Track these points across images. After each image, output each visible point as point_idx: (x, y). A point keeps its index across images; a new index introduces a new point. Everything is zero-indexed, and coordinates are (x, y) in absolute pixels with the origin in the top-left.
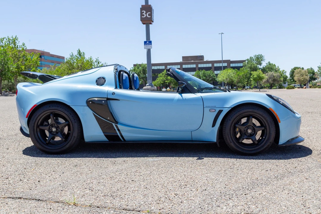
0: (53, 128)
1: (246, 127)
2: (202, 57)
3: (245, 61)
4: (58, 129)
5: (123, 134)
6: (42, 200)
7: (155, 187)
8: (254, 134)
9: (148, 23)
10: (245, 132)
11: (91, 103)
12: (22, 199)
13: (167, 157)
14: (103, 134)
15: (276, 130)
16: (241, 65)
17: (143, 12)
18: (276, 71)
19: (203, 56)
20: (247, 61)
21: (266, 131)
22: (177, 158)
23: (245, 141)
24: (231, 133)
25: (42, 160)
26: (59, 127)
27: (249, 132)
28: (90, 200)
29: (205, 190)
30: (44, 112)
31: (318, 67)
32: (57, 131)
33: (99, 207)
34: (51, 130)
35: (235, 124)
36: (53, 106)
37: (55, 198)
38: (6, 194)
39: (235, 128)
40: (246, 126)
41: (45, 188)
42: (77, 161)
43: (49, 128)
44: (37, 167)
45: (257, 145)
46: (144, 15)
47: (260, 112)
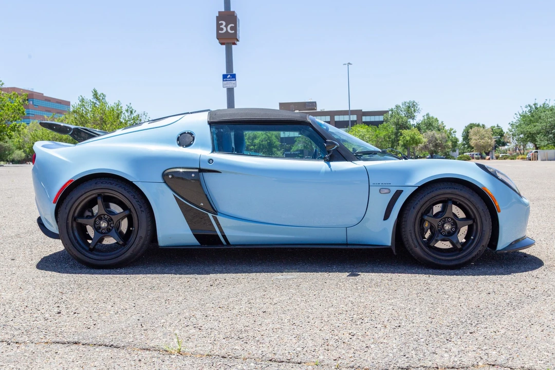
0: (101, 222)
1: (442, 219)
2: (312, 105)
3: (388, 111)
4: (110, 223)
5: (227, 233)
6: (117, 345)
7: (309, 322)
8: (454, 232)
9: (230, 43)
10: (439, 229)
11: (170, 176)
12: (80, 344)
13: (307, 272)
14: (190, 233)
15: (492, 225)
16: (381, 118)
17: (222, 24)
18: (439, 130)
19: (315, 102)
20: (390, 112)
21: (475, 227)
22: (326, 274)
23: (441, 245)
24: (417, 231)
25: (86, 279)
26: (112, 220)
27: (447, 228)
28: (203, 346)
29: (399, 326)
30: (85, 193)
31: (509, 124)
32: (109, 227)
33: (225, 358)
34: (97, 226)
35: (423, 215)
36: (102, 183)
37: (139, 343)
38: (47, 336)
39: (422, 221)
40: (440, 219)
41: (113, 326)
42: (150, 280)
43: (95, 221)
44: (83, 290)
45: (461, 250)
46: (222, 29)
47: (465, 193)
